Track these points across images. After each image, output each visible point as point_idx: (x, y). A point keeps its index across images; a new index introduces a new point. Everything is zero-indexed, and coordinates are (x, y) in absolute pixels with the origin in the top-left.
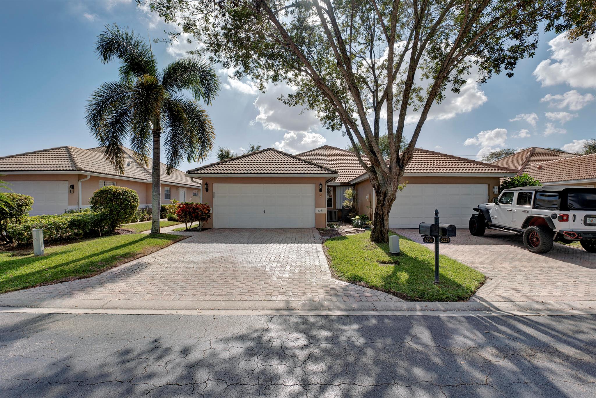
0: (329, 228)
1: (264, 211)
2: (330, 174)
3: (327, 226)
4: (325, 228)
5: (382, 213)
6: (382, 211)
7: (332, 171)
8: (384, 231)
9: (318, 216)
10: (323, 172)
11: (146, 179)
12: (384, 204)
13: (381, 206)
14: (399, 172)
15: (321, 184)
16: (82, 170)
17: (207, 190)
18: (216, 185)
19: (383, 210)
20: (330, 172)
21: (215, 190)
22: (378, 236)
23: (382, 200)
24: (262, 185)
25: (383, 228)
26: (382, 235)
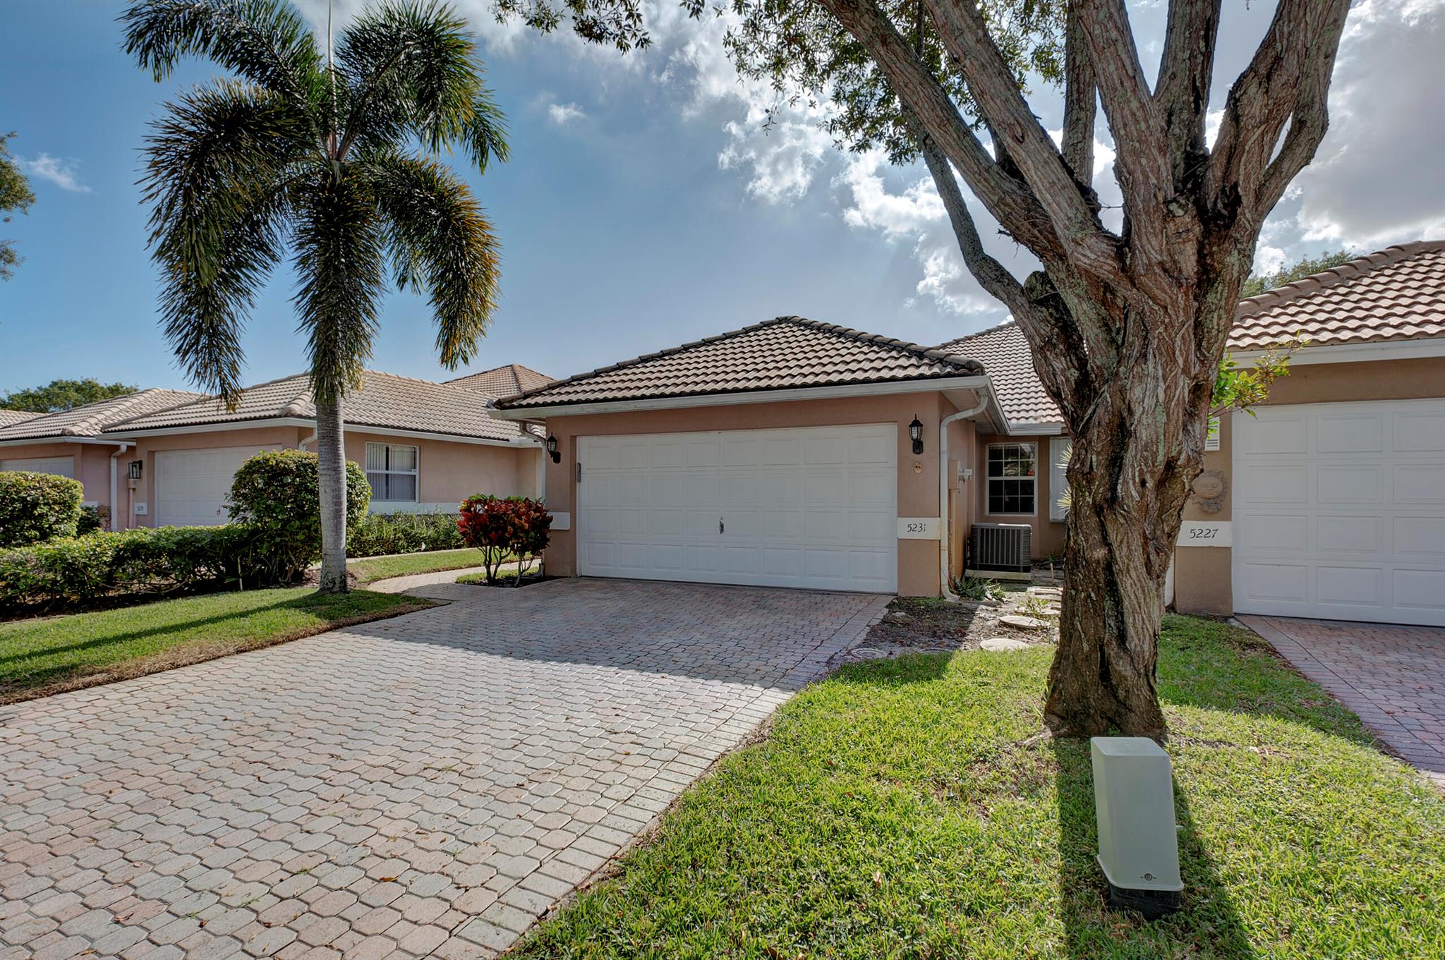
0: (952, 598)
1: (722, 526)
2: (949, 375)
3: (946, 589)
4: (935, 595)
5: (1100, 553)
6: (1106, 542)
7: (957, 366)
8: (1122, 667)
9: (907, 549)
10: (925, 370)
11: (506, 437)
12: (1113, 500)
13: (1098, 510)
14: (1201, 256)
15: (916, 423)
16: (293, 416)
17: (556, 457)
18: (584, 443)
19: (1112, 537)
20: (948, 369)
21: (582, 457)
22: (1082, 697)
23: (1099, 471)
24: (713, 436)
25: (1112, 650)
26: (1111, 690)
